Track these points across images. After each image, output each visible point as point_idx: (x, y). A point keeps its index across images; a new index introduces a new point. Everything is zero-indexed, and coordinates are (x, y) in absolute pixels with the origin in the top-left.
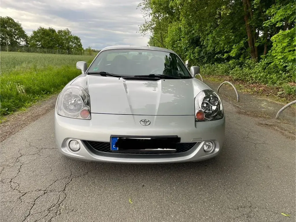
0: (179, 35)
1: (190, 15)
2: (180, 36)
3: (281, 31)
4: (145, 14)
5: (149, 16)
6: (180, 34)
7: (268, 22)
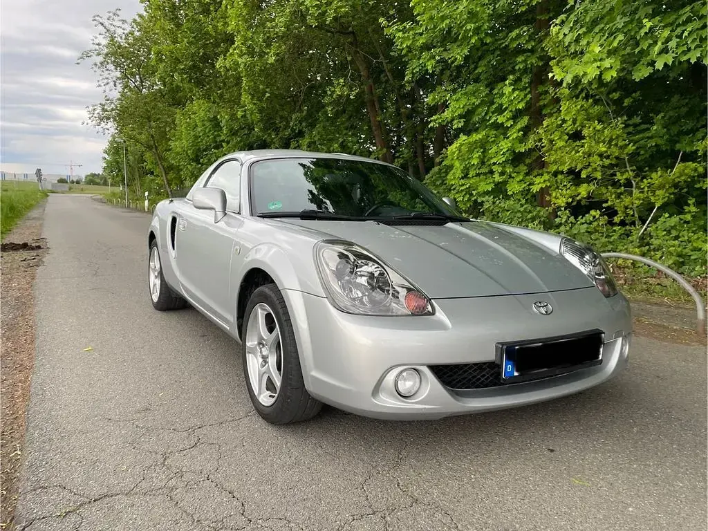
0: (212, 134)
1: (267, 92)
2: (215, 138)
3: (461, 135)
4: (103, 79)
5: (115, 85)
6: (216, 133)
7: (437, 120)
